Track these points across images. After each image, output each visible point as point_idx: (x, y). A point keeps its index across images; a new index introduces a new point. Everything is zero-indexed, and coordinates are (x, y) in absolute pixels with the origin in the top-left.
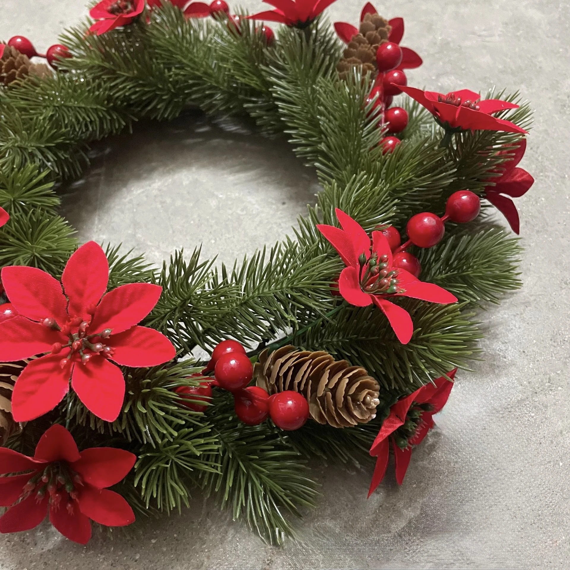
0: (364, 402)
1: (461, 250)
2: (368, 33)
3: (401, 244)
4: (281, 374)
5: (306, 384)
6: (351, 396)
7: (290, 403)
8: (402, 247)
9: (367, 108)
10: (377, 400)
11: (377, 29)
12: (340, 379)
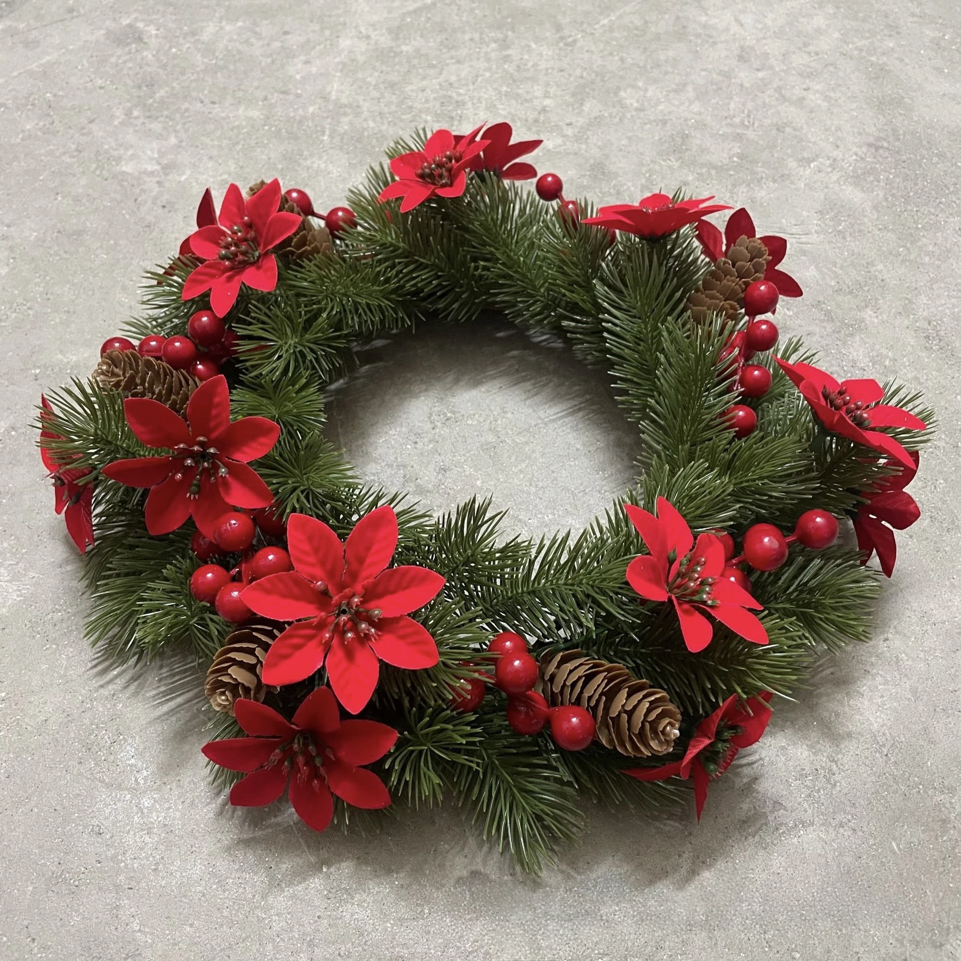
0: (663, 732)
1: (805, 580)
2: (738, 264)
3: (734, 558)
4: (569, 683)
5: (598, 701)
6: (650, 722)
7: (574, 720)
8: (734, 561)
9: (720, 366)
10: (677, 732)
11: (751, 260)
12: (640, 702)
